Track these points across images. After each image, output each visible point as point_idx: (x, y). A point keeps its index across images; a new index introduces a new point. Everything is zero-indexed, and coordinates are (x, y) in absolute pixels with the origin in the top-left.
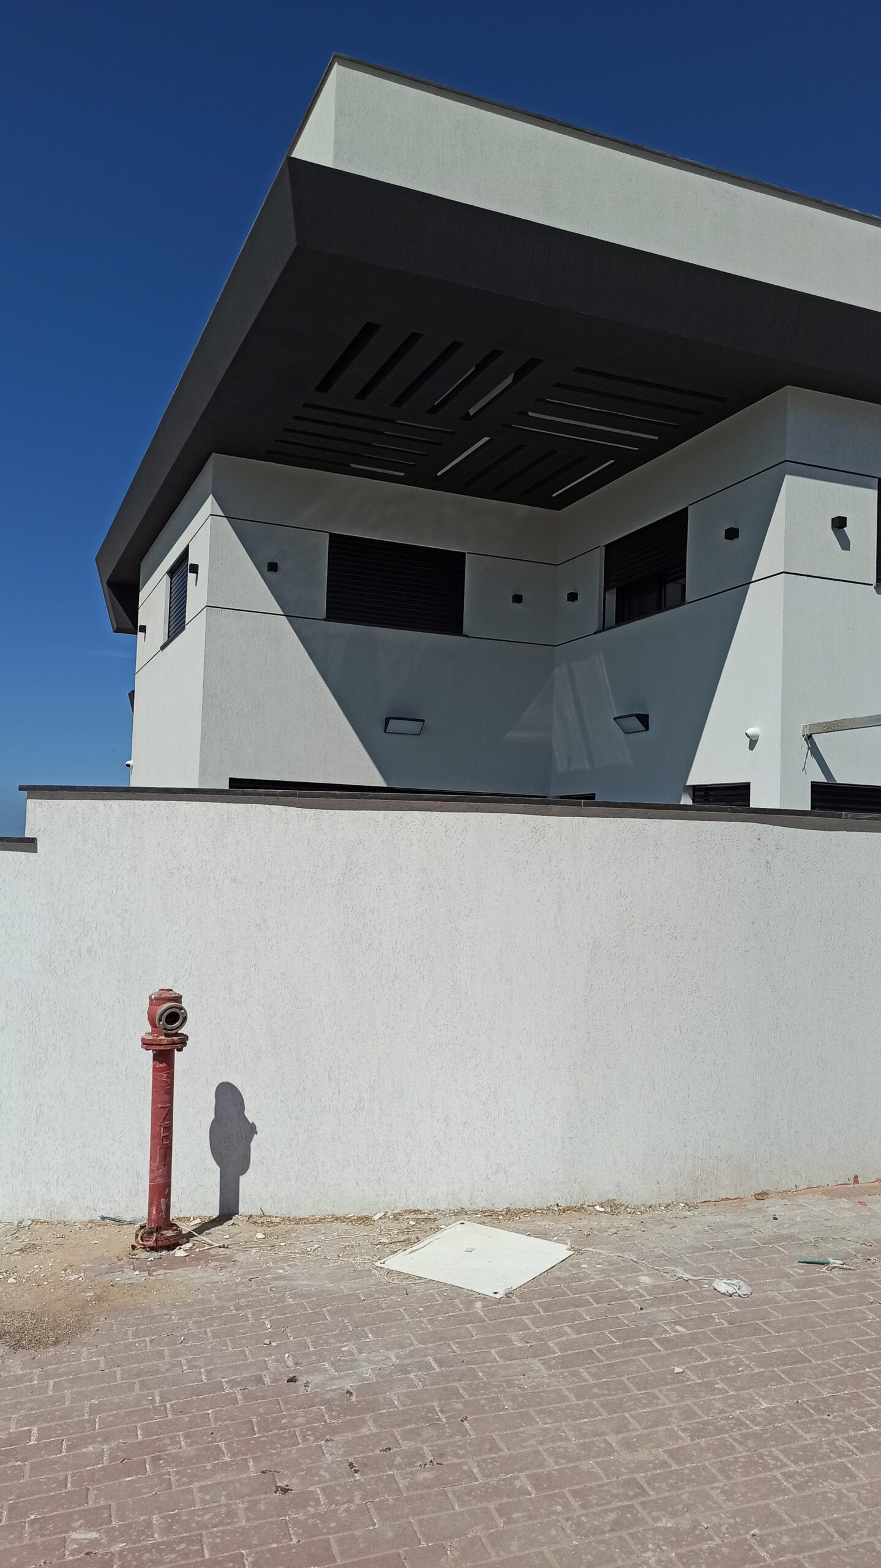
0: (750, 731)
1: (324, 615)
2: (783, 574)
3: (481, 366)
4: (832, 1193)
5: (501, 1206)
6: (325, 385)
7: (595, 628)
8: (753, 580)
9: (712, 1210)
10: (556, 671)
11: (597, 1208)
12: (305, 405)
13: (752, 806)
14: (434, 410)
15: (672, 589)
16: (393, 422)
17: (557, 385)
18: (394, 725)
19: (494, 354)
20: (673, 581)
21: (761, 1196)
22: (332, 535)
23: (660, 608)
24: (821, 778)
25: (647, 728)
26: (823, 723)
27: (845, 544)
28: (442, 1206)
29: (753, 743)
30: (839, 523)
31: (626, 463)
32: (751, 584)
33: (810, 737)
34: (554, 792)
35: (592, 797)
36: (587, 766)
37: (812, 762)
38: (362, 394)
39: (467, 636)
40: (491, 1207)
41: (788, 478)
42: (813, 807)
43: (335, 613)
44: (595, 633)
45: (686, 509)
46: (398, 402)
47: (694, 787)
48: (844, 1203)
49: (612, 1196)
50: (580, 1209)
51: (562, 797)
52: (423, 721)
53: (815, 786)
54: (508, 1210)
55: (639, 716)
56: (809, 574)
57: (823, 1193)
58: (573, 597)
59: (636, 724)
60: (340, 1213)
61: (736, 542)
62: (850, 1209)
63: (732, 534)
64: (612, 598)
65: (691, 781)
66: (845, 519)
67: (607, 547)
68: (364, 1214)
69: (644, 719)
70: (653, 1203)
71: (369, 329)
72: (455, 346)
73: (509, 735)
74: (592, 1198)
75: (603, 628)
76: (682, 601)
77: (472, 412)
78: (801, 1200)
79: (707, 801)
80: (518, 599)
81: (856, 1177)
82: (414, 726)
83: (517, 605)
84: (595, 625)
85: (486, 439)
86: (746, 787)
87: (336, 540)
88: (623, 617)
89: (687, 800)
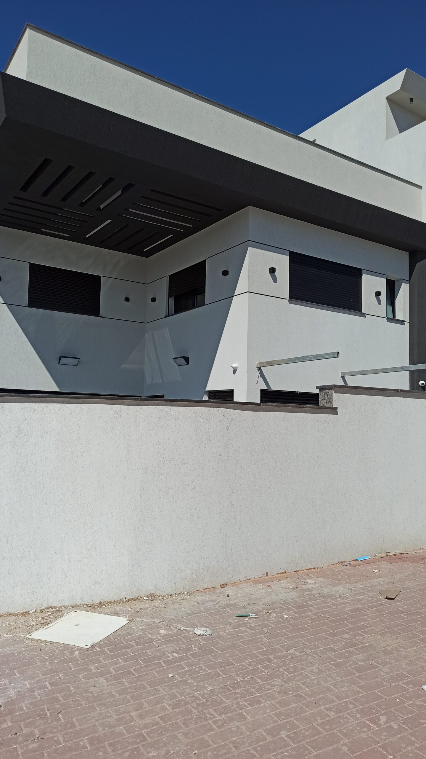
0: (234, 365)
1: (27, 304)
2: (248, 293)
3: (105, 185)
4: (255, 582)
5: (97, 601)
6: (25, 188)
7: (164, 315)
8: (235, 295)
9: (199, 594)
10: (146, 335)
11: (145, 598)
12: (15, 197)
13: (234, 401)
14: (82, 204)
15: (199, 297)
16: (62, 209)
17: (143, 197)
18: (63, 360)
19: (111, 180)
20: (200, 294)
21: (223, 586)
22: (31, 264)
23: (194, 306)
24: (265, 388)
25: (188, 363)
26: (265, 362)
27: (275, 280)
28: (67, 603)
29: (235, 371)
30: (272, 271)
31: (178, 237)
32: (234, 297)
33: (260, 368)
34: (145, 394)
35: (163, 396)
36: (161, 382)
37: (261, 380)
38: (45, 194)
39: (101, 317)
40: (91, 602)
41: (250, 249)
42: (261, 401)
43: (33, 303)
44: (164, 317)
45: (205, 261)
46: (64, 199)
47: (209, 391)
48: (261, 586)
49: (152, 592)
50: (136, 599)
51: (149, 397)
52: (79, 358)
53: (262, 391)
54: (100, 603)
55: (184, 358)
56: (259, 293)
57: (252, 582)
58: (154, 300)
59: (183, 361)
60: (12, 611)
61: (228, 277)
62: (263, 589)
63: (225, 273)
64: (172, 301)
65: (209, 388)
66: (275, 269)
67: (170, 276)
68: (25, 611)
69: (187, 359)
70: (172, 593)
71: (46, 163)
72: (90, 174)
73: (123, 366)
74: (143, 593)
75: (168, 315)
76: (204, 304)
77: (102, 207)
78: (241, 586)
79: (215, 398)
80: (127, 300)
81: (267, 573)
82: (75, 361)
83: (126, 303)
84: (164, 314)
85: (109, 221)
86: (232, 391)
87: (34, 268)
88: (178, 309)
89: (206, 398)
